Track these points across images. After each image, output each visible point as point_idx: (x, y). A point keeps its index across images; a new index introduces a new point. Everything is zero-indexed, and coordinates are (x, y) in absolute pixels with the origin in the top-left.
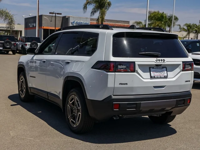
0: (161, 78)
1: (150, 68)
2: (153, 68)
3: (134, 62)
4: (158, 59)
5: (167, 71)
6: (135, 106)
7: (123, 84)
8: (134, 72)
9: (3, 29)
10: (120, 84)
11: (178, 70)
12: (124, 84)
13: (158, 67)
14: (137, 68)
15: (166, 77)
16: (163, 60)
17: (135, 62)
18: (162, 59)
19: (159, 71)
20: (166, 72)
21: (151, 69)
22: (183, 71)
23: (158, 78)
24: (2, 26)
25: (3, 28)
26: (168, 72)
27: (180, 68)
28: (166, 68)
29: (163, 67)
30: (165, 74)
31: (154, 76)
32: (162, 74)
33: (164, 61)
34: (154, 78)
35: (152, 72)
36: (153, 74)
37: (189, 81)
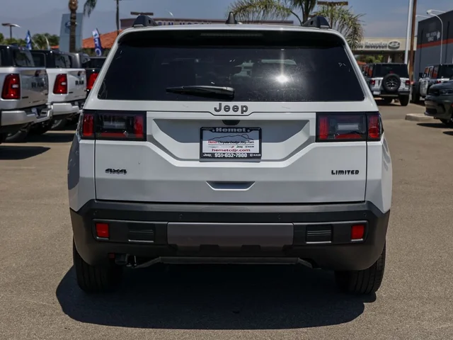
0: (235, 158)
1: (202, 130)
2: (213, 129)
3: (144, 113)
4: (224, 104)
5: (260, 138)
6: (151, 232)
7: (115, 171)
8: (145, 140)
9: (373, 49)
10: (107, 170)
11: (300, 137)
12: (118, 171)
13: (231, 129)
14: (152, 129)
15: (256, 157)
16: (242, 107)
17: (146, 112)
18: (239, 104)
19: (230, 139)
20: (257, 142)
21: (206, 133)
22: (317, 140)
23: (223, 159)
24: (371, 43)
25: (374, 47)
26: (263, 144)
27: (307, 132)
28: (260, 131)
29: (247, 129)
30: (254, 147)
31: (213, 154)
32: (244, 148)
33: (245, 109)
34: (212, 157)
35: (205, 143)
36: (208, 147)
37: (352, 172)
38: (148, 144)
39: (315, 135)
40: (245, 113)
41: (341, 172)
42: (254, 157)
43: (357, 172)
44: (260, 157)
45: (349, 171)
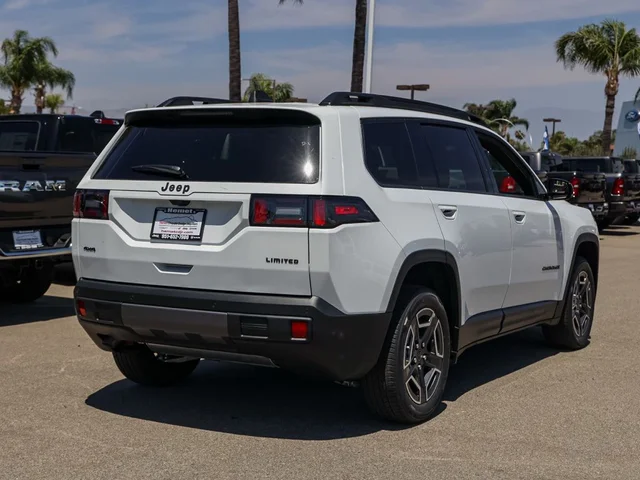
0: (179, 240)
1: (156, 211)
2: (165, 210)
3: (107, 192)
5: (204, 221)
11: (235, 221)
14: (114, 208)
15: (196, 240)
16: (185, 186)
17: (109, 190)
19: (178, 220)
20: (200, 224)
21: (161, 214)
22: (251, 224)
23: (169, 240)
26: (206, 226)
27: (241, 215)
28: (205, 212)
29: (194, 210)
30: (194, 229)
31: (160, 235)
32: (188, 230)
34: (160, 238)
35: (157, 223)
36: (159, 227)
37: (290, 261)
38: (109, 223)
39: (247, 217)
40: (186, 193)
41: (277, 260)
42: (194, 240)
43: (296, 262)
44: (200, 240)
45: (286, 260)
